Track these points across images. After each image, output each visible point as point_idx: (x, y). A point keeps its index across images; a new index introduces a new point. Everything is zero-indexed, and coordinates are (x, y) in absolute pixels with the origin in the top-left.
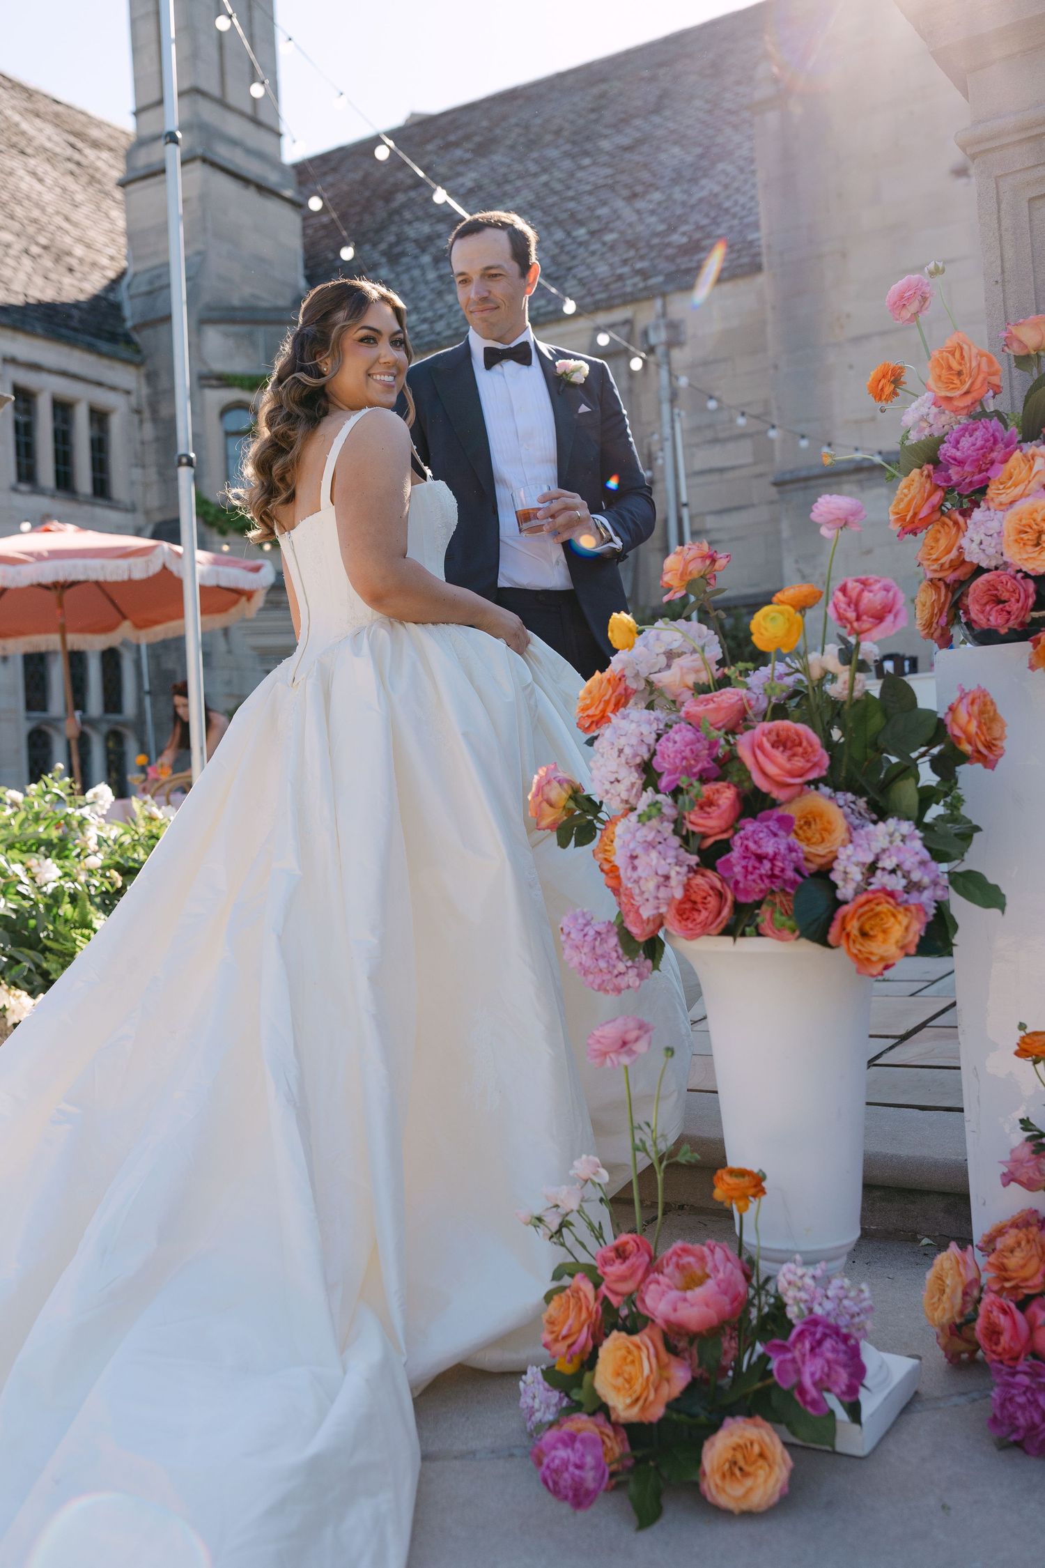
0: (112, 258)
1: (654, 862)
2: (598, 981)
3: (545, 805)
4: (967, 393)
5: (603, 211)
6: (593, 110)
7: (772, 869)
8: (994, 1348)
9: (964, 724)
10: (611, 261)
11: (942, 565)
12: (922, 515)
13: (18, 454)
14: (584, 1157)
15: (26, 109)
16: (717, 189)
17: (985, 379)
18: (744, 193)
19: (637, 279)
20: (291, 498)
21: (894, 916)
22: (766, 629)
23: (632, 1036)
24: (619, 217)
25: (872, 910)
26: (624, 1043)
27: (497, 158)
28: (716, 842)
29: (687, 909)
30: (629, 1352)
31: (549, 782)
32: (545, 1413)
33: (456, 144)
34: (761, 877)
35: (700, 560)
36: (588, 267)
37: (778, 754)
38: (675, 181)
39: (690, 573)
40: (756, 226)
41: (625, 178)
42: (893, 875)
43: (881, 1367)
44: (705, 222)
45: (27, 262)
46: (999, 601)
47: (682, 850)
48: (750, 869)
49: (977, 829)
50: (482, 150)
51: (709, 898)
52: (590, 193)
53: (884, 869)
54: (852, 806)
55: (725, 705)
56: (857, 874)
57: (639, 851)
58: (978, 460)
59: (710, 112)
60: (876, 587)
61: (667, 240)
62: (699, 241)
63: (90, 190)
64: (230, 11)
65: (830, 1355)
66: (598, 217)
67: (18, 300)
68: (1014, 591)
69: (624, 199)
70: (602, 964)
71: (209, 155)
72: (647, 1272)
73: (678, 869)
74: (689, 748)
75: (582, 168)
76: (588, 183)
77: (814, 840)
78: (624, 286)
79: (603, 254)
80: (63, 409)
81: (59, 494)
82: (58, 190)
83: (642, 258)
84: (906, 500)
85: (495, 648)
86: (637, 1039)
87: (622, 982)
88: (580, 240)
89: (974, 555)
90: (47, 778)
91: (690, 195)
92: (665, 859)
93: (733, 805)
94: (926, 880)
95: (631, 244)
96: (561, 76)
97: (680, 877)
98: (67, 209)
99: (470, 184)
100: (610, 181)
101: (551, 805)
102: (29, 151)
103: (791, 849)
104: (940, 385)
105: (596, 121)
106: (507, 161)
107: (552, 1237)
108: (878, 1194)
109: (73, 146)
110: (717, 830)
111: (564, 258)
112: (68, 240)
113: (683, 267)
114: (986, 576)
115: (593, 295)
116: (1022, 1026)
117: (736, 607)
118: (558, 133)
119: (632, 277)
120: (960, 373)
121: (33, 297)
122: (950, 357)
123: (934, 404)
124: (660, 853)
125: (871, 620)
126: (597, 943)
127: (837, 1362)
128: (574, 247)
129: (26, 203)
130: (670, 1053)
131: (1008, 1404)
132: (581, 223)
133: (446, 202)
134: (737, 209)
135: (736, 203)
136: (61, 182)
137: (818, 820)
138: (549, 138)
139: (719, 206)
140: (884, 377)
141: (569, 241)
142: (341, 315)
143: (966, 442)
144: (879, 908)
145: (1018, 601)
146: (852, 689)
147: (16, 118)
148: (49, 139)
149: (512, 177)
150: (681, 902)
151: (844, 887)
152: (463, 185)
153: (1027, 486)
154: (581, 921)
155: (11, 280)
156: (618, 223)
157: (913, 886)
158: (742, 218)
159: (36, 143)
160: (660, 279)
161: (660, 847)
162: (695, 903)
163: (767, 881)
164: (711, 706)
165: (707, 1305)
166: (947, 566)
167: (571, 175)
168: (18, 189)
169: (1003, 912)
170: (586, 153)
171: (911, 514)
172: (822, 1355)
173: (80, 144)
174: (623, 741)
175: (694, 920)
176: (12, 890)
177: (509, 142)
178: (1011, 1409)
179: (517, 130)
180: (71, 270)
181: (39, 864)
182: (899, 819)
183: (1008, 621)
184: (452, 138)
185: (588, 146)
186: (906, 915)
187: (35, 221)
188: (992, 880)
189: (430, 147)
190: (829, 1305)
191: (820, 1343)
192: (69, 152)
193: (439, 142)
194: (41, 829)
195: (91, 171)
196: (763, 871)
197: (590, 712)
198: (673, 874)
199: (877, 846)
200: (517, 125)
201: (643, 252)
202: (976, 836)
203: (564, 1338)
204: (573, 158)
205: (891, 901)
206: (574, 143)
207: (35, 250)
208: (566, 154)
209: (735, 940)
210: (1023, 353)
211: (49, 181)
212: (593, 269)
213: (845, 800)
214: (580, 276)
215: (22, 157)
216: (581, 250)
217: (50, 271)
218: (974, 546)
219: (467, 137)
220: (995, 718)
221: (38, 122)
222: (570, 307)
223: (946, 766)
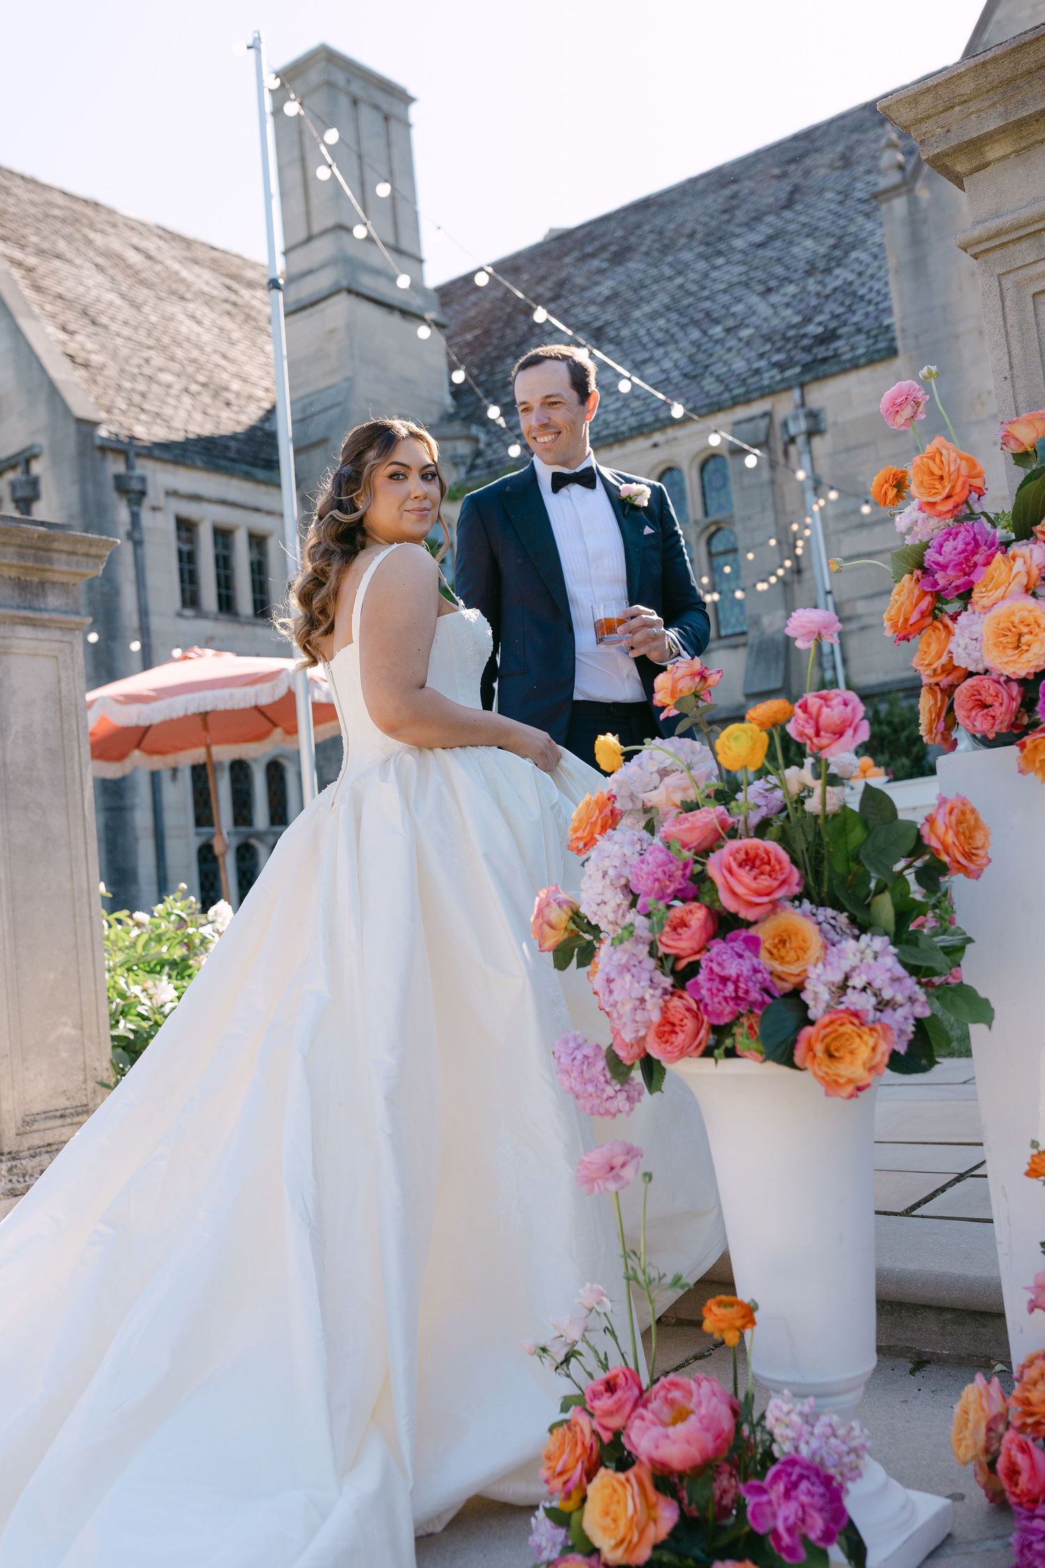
0: (267, 390)
1: (628, 986)
2: (589, 1106)
3: (546, 928)
4: (949, 497)
5: (738, 308)
6: (725, 211)
7: (736, 991)
8: (1013, 1489)
9: (941, 836)
10: (747, 356)
11: (935, 670)
12: (911, 622)
13: (182, 580)
14: (588, 1285)
15: (186, 258)
16: (851, 277)
17: (965, 483)
18: (879, 279)
19: (774, 372)
20: (330, 630)
21: (860, 1036)
22: (729, 748)
23: (618, 1161)
24: (754, 313)
25: (835, 1031)
26: (612, 1168)
27: (632, 265)
28: (690, 964)
29: (667, 1028)
30: (615, 1491)
31: (548, 904)
32: (551, 1551)
33: (592, 255)
34: (725, 998)
35: (688, 678)
36: (725, 363)
37: (745, 875)
38: (809, 273)
39: (681, 691)
40: (888, 311)
41: (759, 274)
42: (864, 994)
43: (903, 1507)
44: (841, 310)
45: (187, 400)
46: (983, 705)
47: (658, 973)
48: (715, 991)
49: (970, 940)
50: (619, 257)
51: (685, 1021)
52: (725, 291)
53: (854, 988)
54: (833, 922)
55: (699, 824)
56: (825, 996)
57: (613, 975)
58: (960, 564)
59: (841, 203)
60: (834, 702)
61: (802, 331)
62: (835, 329)
63: (246, 327)
64: (330, 160)
65: (805, 1499)
66: (734, 315)
67: (178, 437)
68: (997, 696)
69: (759, 294)
70: (590, 1088)
71: (354, 287)
72: (635, 1406)
73: (651, 991)
74: (660, 870)
75: (715, 268)
76: (722, 282)
77: (787, 959)
78: (761, 380)
79: (739, 350)
80: (223, 536)
81: (221, 617)
82: (216, 330)
83: (779, 350)
84: (897, 606)
85: (523, 768)
86: (623, 1165)
87: (613, 1106)
88: (716, 337)
89: (962, 661)
90: (169, 899)
91: (825, 286)
92: (638, 982)
93: (704, 926)
94: (899, 998)
95: (767, 338)
96: (693, 181)
97: (655, 1000)
98: (224, 347)
99: (607, 292)
100: (744, 278)
101: (552, 927)
102: (188, 296)
103: (756, 971)
104: (922, 490)
105: (728, 221)
106: (642, 267)
107: (557, 1368)
108: (949, 1316)
109: (229, 288)
110: (689, 951)
111: (701, 357)
112: (225, 376)
113: (820, 356)
114: (970, 681)
115: (731, 390)
116: (1034, 1144)
117: (890, 692)
118: (691, 236)
119: (768, 371)
120: (941, 478)
121: (193, 432)
122: (930, 462)
123: (920, 509)
124: (633, 976)
125: (829, 735)
126: (585, 1067)
127: (812, 1506)
128: (710, 345)
129: (186, 345)
130: (647, 1178)
131: (1026, 1551)
132: (716, 322)
133: (547, 320)
134: (872, 295)
135: (871, 289)
136: (219, 322)
137: (793, 938)
138: (683, 241)
139: (854, 294)
140: (886, 482)
141: (706, 339)
142: (371, 455)
143: (948, 546)
144: (843, 1029)
145: (1001, 704)
146: (824, 804)
147: (176, 266)
148: (207, 283)
149: (648, 282)
150: (661, 1025)
151: (815, 1006)
152: (600, 294)
153: (1007, 588)
154: (572, 1045)
155: (171, 418)
156: (753, 319)
157: (883, 1005)
158: (877, 304)
159: (194, 289)
160: (798, 370)
161: (634, 970)
162: (673, 1025)
163: (731, 1003)
164: (687, 825)
165: (688, 1443)
166: (939, 670)
167: (706, 275)
168: (178, 332)
169: (990, 1028)
170: (720, 253)
171: (901, 620)
172: (796, 1498)
173: (235, 286)
174: (607, 863)
175: (672, 1043)
176: (133, 1011)
177: (643, 249)
178: (1029, 1555)
179: (652, 237)
180: (228, 404)
181: (155, 985)
182: (873, 935)
183: (993, 725)
184: (589, 249)
185: (722, 246)
186: (872, 1036)
187: (194, 361)
188: (982, 994)
189: (567, 260)
190: (815, 1444)
191: (795, 1485)
192: (226, 294)
193: (576, 254)
194: (164, 949)
195: (246, 310)
196: (727, 994)
197: (579, 834)
198: (647, 997)
199: (846, 966)
200: (652, 232)
201: (779, 344)
202: (969, 947)
203: (561, 1474)
204: (707, 259)
205: (856, 1021)
206: (707, 244)
207: (194, 388)
208: (701, 256)
209: (716, 1062)
210: (1020, 451)
211: (207, 323)
212: (730, 365)
213: (825, 916)
214: (716, 373)
215: (183, 303)
216: (718, 347)
217: (209, 406)
218: (960, 650)
219: (603, 248)
220: (977, 825)
221: (196, 269)
222: (678, 411)
223: (932, 875)
